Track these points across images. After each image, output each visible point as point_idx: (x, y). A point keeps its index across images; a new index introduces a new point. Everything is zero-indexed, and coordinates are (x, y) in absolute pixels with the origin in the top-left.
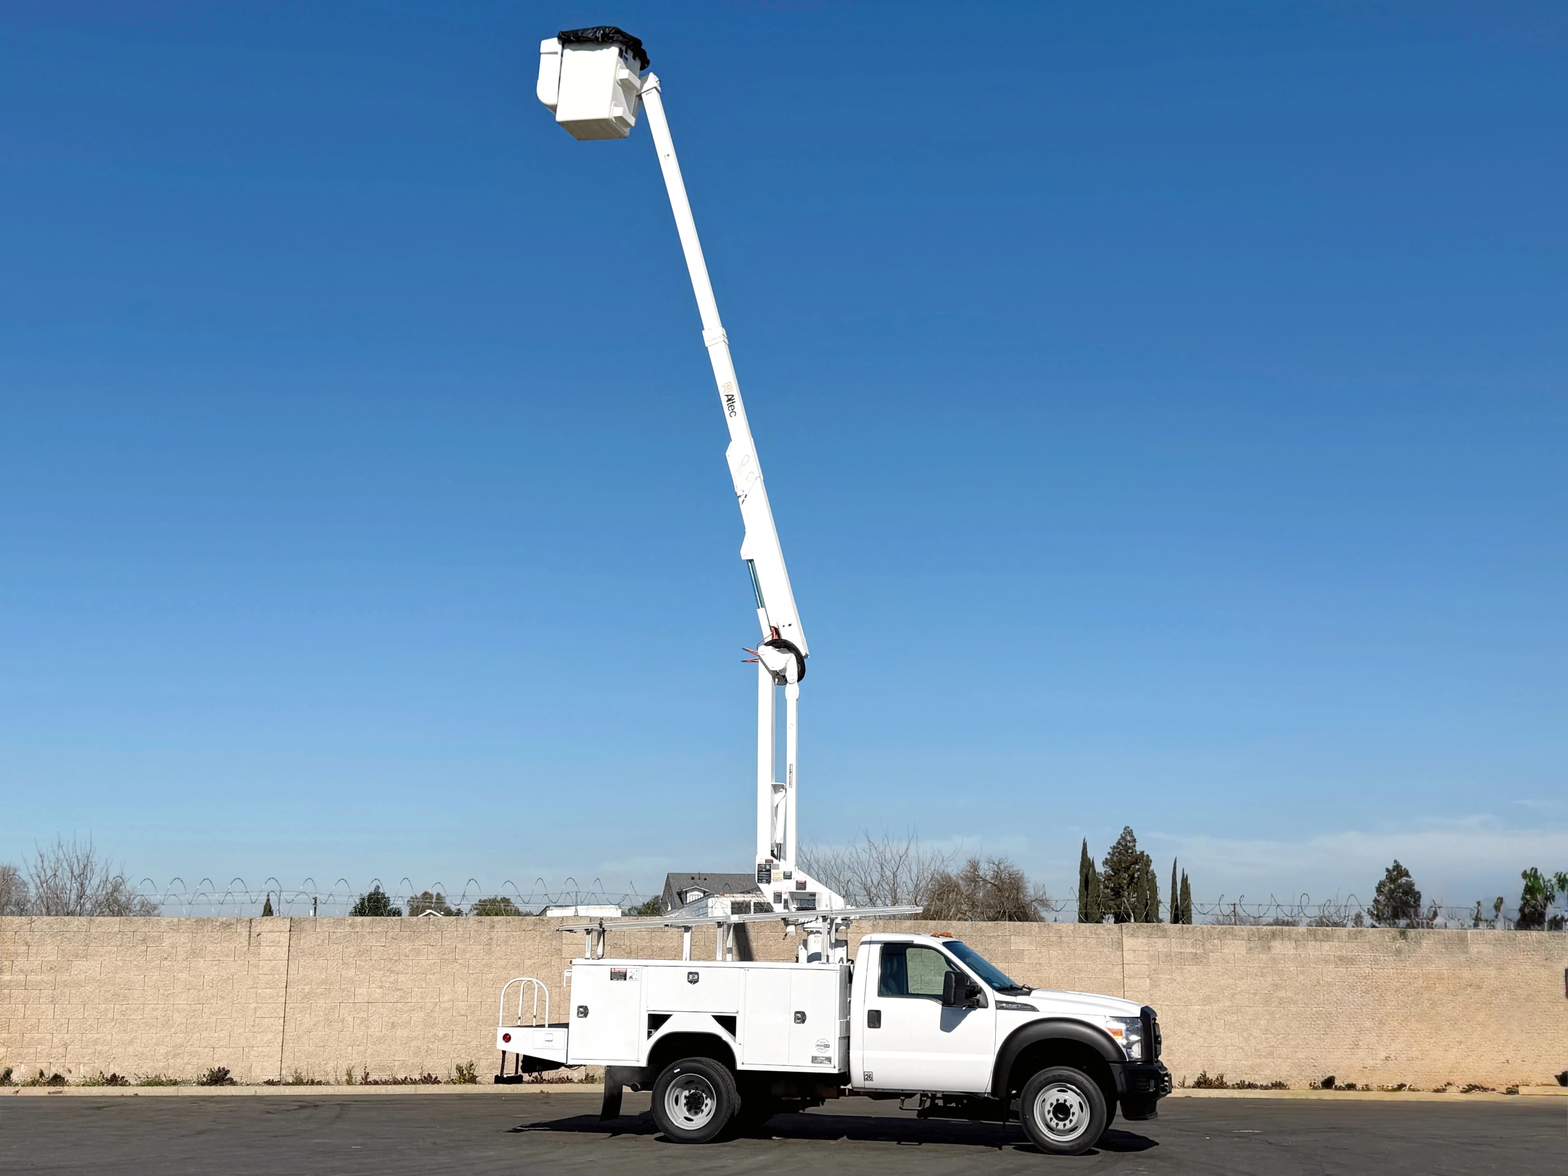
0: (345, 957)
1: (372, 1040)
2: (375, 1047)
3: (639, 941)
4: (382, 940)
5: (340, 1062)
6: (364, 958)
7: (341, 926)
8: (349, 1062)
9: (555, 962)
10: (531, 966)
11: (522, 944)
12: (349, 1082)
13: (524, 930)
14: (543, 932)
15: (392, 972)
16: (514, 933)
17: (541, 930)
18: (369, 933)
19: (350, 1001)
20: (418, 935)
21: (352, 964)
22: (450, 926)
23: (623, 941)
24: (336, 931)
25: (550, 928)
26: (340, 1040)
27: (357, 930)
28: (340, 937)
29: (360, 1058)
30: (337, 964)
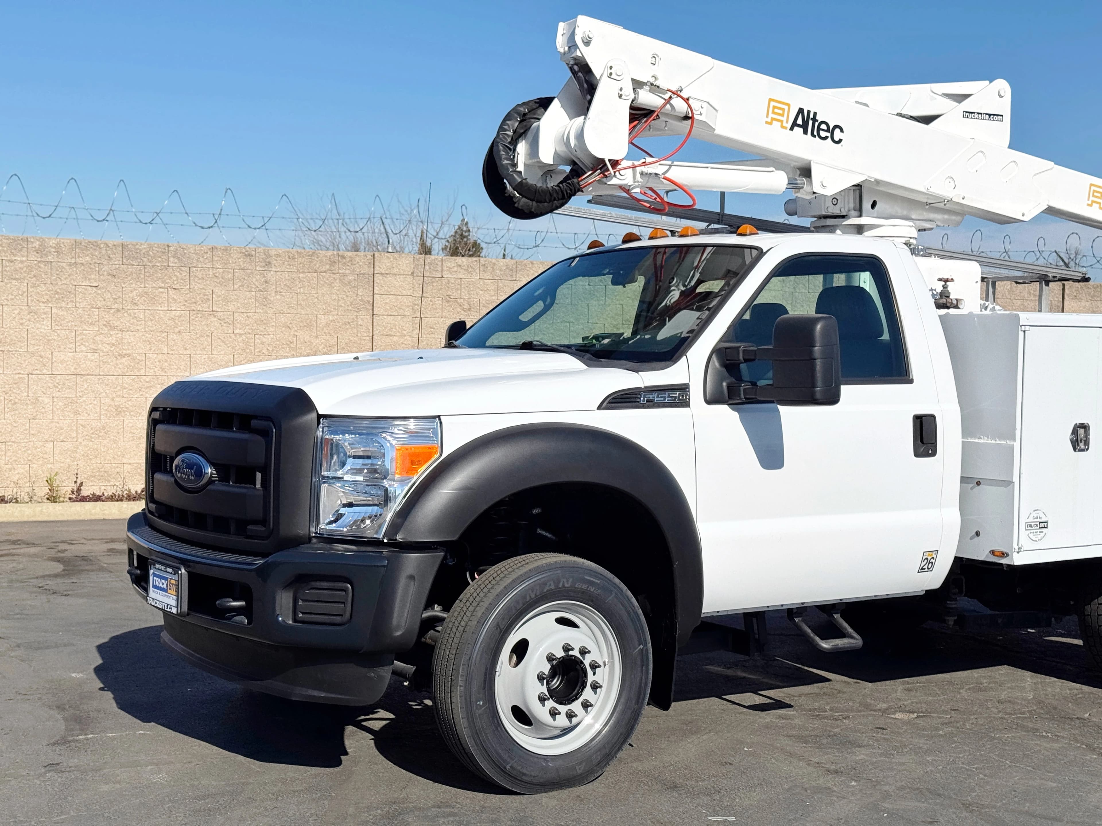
0: (32, 301)
1: (85, 433)
2: (91, 444)
3: (481, 292)
4: (93, 276)
5: (35, 466)
6: (63, 305)
7: (21, 250)
8: (49, 466)
9: (363, 320)
10: (327, 325)
11: (314, 292)
12: (52, 499)
13: (316, 272)
14: (344, 275)
15: (113, 328)
16: (301, 275)
17: (340, 271)
18: (70, 264)
19: (45, 371)
20: (151, 271)
21: (45, 313)
22: (201, 259)
23: (459, 292)
24: (13, 258)
25: (354, 270)
26: (32, 432)
27: (50, 258)
28: (20, 268)
29: (68, 460)
30: (19, 314)
